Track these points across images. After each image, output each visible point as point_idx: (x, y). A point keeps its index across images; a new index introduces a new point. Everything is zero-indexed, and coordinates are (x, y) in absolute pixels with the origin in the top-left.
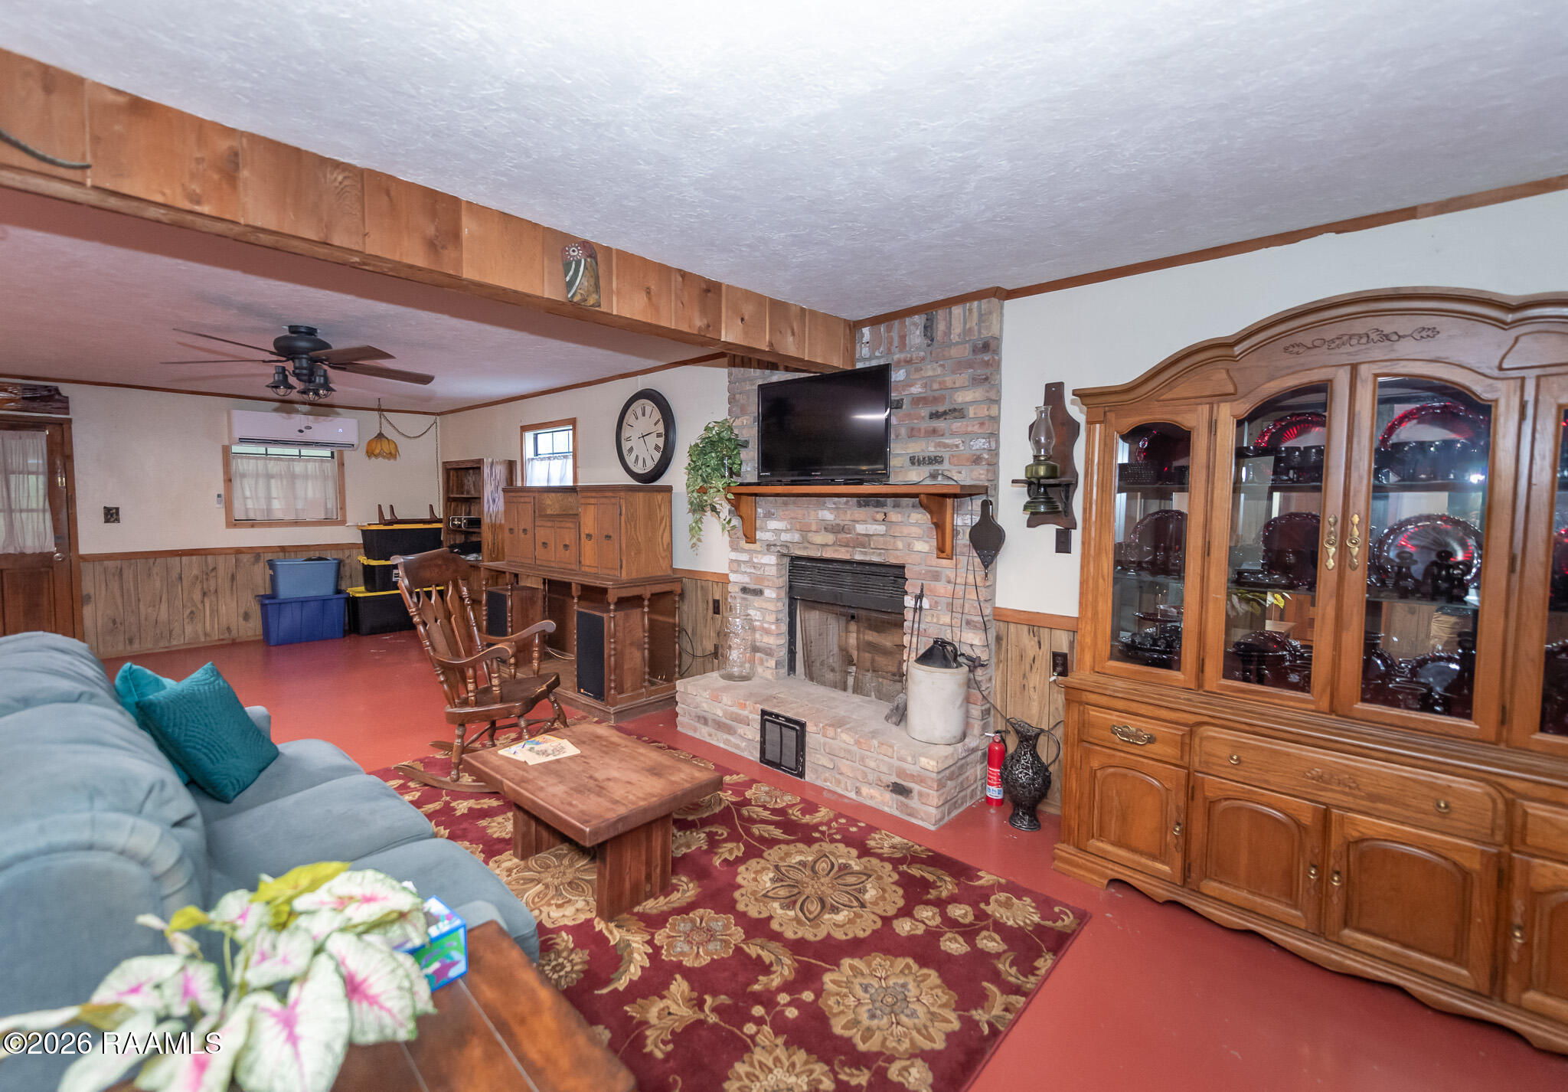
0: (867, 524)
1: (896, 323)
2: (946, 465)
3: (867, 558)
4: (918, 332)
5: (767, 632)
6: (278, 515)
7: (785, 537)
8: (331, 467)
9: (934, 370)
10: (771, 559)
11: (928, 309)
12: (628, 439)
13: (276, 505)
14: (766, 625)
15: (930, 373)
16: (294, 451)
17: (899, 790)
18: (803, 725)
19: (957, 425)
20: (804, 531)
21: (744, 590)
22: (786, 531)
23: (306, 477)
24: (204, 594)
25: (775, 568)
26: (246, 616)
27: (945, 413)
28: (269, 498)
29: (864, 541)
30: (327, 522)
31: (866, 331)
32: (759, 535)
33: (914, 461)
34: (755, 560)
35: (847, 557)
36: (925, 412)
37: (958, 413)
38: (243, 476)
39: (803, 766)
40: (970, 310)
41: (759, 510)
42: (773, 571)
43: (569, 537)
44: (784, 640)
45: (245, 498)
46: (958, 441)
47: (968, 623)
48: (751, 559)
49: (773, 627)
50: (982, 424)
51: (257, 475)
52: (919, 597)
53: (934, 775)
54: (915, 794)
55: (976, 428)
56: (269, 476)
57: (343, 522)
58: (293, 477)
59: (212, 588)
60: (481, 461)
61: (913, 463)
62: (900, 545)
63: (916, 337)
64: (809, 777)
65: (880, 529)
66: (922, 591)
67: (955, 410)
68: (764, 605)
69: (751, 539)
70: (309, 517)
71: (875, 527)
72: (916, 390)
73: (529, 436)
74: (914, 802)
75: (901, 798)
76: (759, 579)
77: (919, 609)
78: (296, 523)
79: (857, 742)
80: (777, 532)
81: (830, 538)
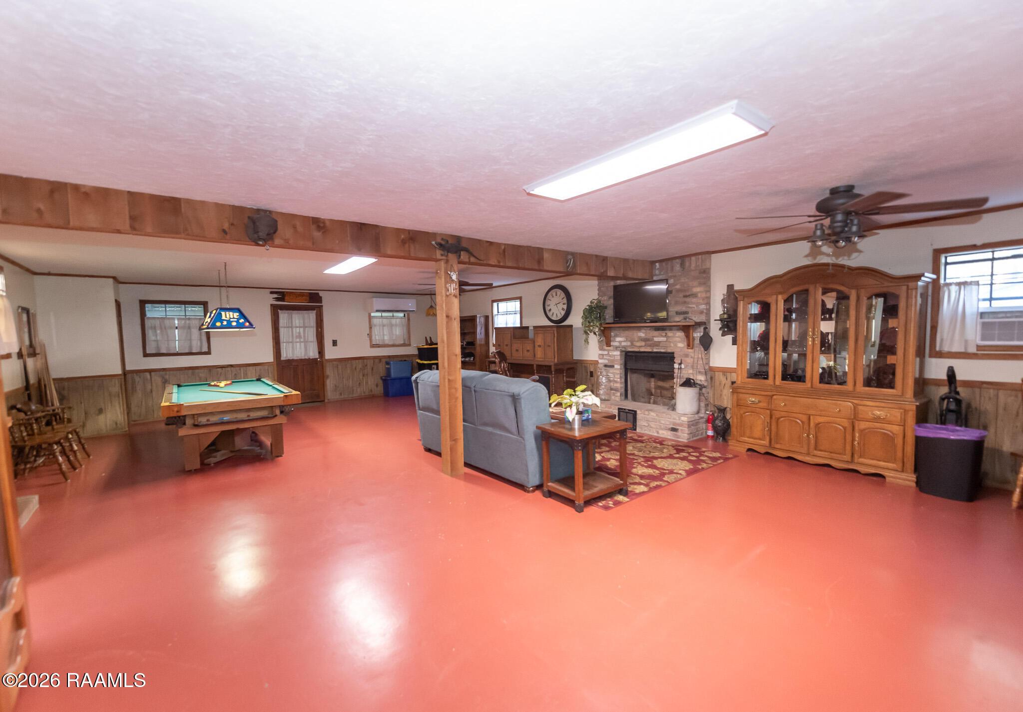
0: (659, 338)
1: (670, 263)
2: (690, 315)
3: (659, 350)
4: (678, 266)
5: (616, 382)
6: (387, 342)
7: (623, 344)
8: (405, 321)
9: (685, 279)
10: (618, 353)
11: (682, 258)
12: (549, 305)
13: (386, 338)
14: (616, 379)
15: (683, 281)
16: (391, 314)
17: (674, 430)
18: (635, 412)
19: (694, 300)
20: (632, 342)
21: (606, 366)
22: (624, 341)
23: (396, 325)
24: (363, 376)
25: (619, 356)
26: (377, 386)
27: (689, 295)
28: (384, 335)
29: (658, 344)
30: (404, 345)
31: (657, 264)
32: (612, 343)
33: (678, 313)
34: (610, 354)
35: (650, 350)
36: (681, 295)
37: (694, 295)
38: (375, 326)
39: (636, 427)
40: (698, 259)
41: (612, 334)
42: (619, 358)
43: (529, 347)
44: (623, 385)
45: (376, 335)
46: (694, 306)
47: (699, 372)
48: (608, 353)
49: (619, 380)
50: (703, 299)
52: (680, 364)
53: (687, 423)
54: (680, 430)
55: (701, 301)
56: (384, 326)
57: (409, 345)
58: (391, 325)
59: (366, 373)
60: (476, 316)
61: (677, 314)
62: (672, 345)
63: (677, 267)
64: (638, 430)
65: (664, 339)
66: (681, 361)
67: (693, 294)
68: (615, 371)
69: (608, 345)
70: (397, 343)
71: (662, 338)
72: (678, 287)
73: (495, 304)
74: (679, 433)
75: (674, 433)
76: (613, 361)
77: (680, 369)
78: (393, 346)
79: (657, 415)
80: (620, 342)
81: (643, 344)
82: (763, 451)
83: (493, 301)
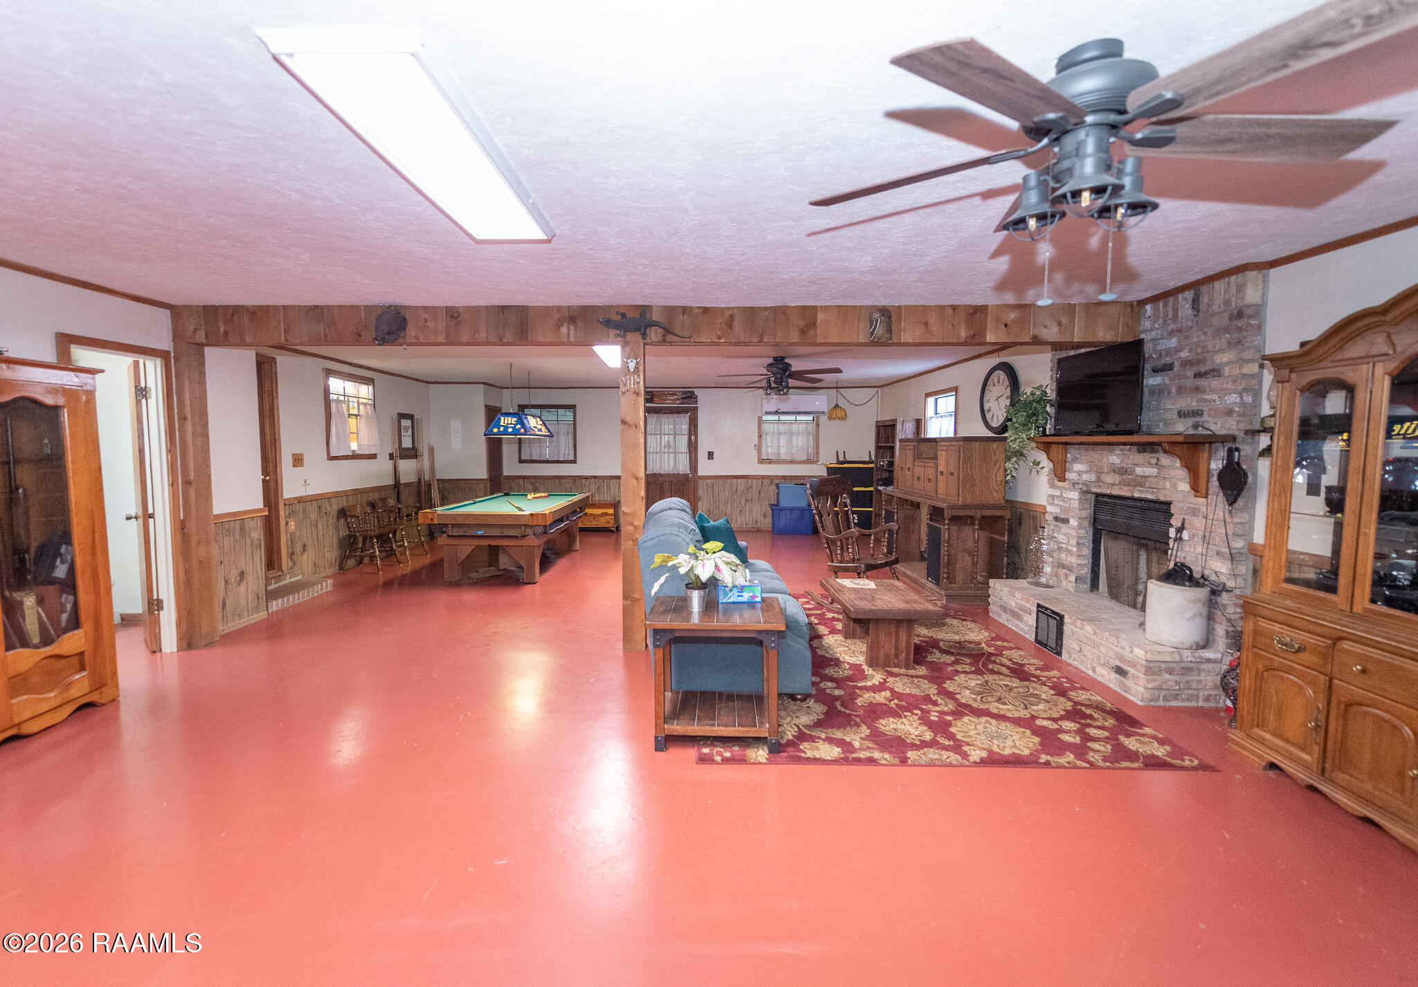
0: (1144, 467)
1: (1171, 299)
2: (1206, 418)
3: (1143, 496)
4: (1187, 306)
5: (1070, 552)
6: (783, 457)
7: (1085, 477)
8: (812, 427)
9: (1198, 336)
10: (1074, 495)
11: (1195, 286)
12: (988, 401)
13: (782, 451)
14: (1070, 548)
15: (1195, 340)
16: (792, 418)
17: (1120, 671)
18: (1062, 617)
19: (1214, 383)
20: (1099, 473)
21: (1056, 519)
22: (1086, 472)
23: (798, 433)
24: (746, 501)
25: (1077, 502)
26: (765, 516)
27: (1206, 373)
28: (779, 446)
29: (1140, 482)
30: (809, 461)
31: (1148, 307)
32: (1068, 475)
33: (1182, 414)
34: (1064, 495)
35: (1129, 494)
36: (1190, 373)
37: (1216, 372)
38: (767, 434)
39: (1061, 647)
40: (1228, 284)
41: (1069, 455)
42: (1076, 504)
43: (931, 473)
44: (1087, 561)
45: (767, 446)
46: (1215, 397)
47: (1218, 553)
48: (1062, 494)
49: (1075, 549)
50: (1234, 381)
51: (773, 433)
52: (1180, 530)
53: (1144, 663)
54: (1130, 675)
55: (1230, 386)
56: (779, 434)
57: (816, 462)
58: (791, 433)
59: (750, 498)
60: (895, 420)
61: (1180, 416)
62: (1168, 485)
63: (1186, 309)
64: (1065, 656)
65: (1152, 471)
66: (1183, 524)
67: (1214, 370)
68: (1069, 531)
69: (1063, 479)
70: (799, 458)
71: (1150, 469)
72: (1184, 354)
73: (931, 401)
74: (1129, 683)
75: (1122, 679)
76: (1066, 510)
77: (1179, 539)
78: (792, 462)
79: (1095, 633)
80: (1080, 473)
81: (1117, 478)
82: (1304, 777)
83: (928, 395)
